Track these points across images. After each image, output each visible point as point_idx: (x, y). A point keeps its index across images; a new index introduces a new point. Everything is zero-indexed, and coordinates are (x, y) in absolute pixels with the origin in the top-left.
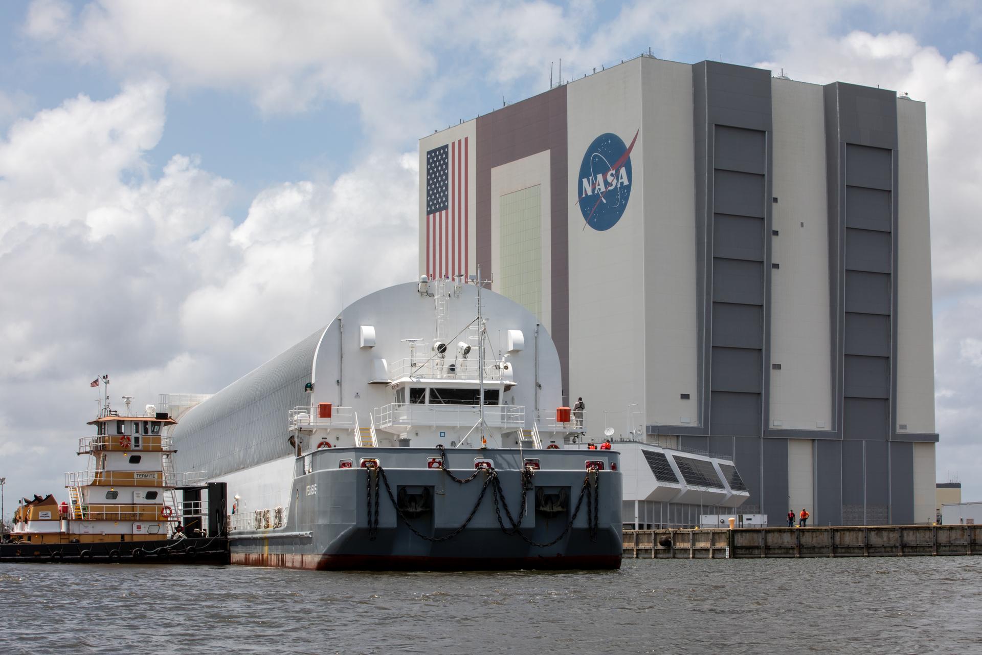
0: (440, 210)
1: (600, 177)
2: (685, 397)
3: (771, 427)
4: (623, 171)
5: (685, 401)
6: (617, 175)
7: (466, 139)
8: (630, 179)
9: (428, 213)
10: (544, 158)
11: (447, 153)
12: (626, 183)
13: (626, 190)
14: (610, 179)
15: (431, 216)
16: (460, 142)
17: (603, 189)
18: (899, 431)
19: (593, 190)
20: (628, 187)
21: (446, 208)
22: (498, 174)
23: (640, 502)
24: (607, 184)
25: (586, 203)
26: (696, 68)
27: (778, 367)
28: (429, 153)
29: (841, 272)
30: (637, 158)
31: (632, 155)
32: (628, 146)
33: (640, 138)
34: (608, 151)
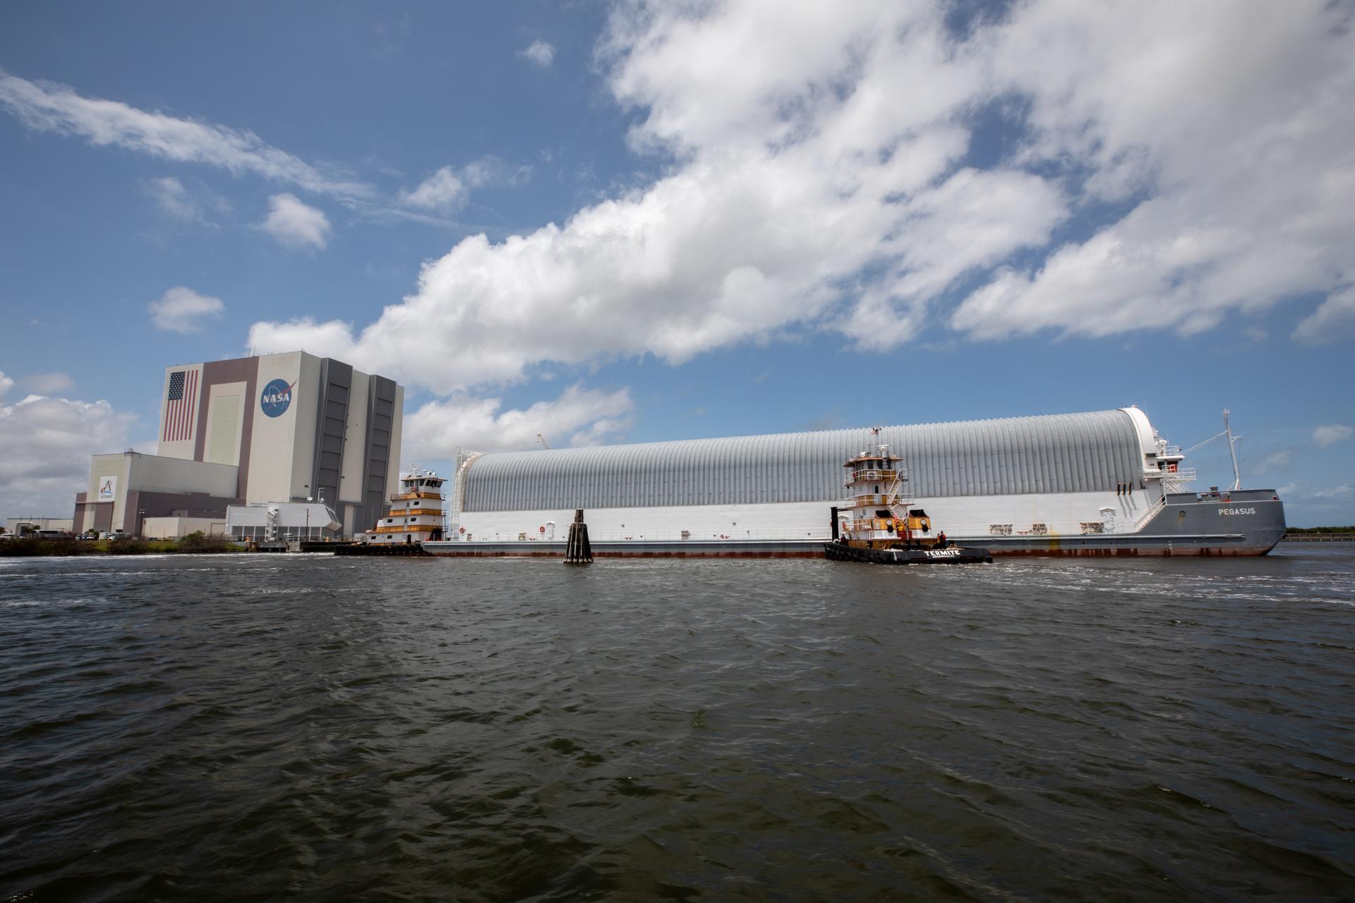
0: (177, 399)
1: (274, 396)
2: (306, 486)
3: (339, 500)
4: (287, 395)
5: (306, 488)
6: (283, 396)
7: (197, 371)
8: (290, 399)
9: (169, 400)
10: (242, 384)
11: (184, 376)
12: (288, 399)
13: (287, 404)
14: (279, 397)
15: (171, 401)
16: (193, 372)
17: (275, 401)
19: (270, 401)
20: (289, 402)
21: (181, 399)
22: (214, 388)
23: (323, 528)
24: (277, 398)
25: (265, 405)
26: (323, 360)
28: (173, 374)
29: (370, 444)
30: (295, 391)
31: (292, 389)
32: (290, 385)
33: (297, 384)
34: (279, 386)
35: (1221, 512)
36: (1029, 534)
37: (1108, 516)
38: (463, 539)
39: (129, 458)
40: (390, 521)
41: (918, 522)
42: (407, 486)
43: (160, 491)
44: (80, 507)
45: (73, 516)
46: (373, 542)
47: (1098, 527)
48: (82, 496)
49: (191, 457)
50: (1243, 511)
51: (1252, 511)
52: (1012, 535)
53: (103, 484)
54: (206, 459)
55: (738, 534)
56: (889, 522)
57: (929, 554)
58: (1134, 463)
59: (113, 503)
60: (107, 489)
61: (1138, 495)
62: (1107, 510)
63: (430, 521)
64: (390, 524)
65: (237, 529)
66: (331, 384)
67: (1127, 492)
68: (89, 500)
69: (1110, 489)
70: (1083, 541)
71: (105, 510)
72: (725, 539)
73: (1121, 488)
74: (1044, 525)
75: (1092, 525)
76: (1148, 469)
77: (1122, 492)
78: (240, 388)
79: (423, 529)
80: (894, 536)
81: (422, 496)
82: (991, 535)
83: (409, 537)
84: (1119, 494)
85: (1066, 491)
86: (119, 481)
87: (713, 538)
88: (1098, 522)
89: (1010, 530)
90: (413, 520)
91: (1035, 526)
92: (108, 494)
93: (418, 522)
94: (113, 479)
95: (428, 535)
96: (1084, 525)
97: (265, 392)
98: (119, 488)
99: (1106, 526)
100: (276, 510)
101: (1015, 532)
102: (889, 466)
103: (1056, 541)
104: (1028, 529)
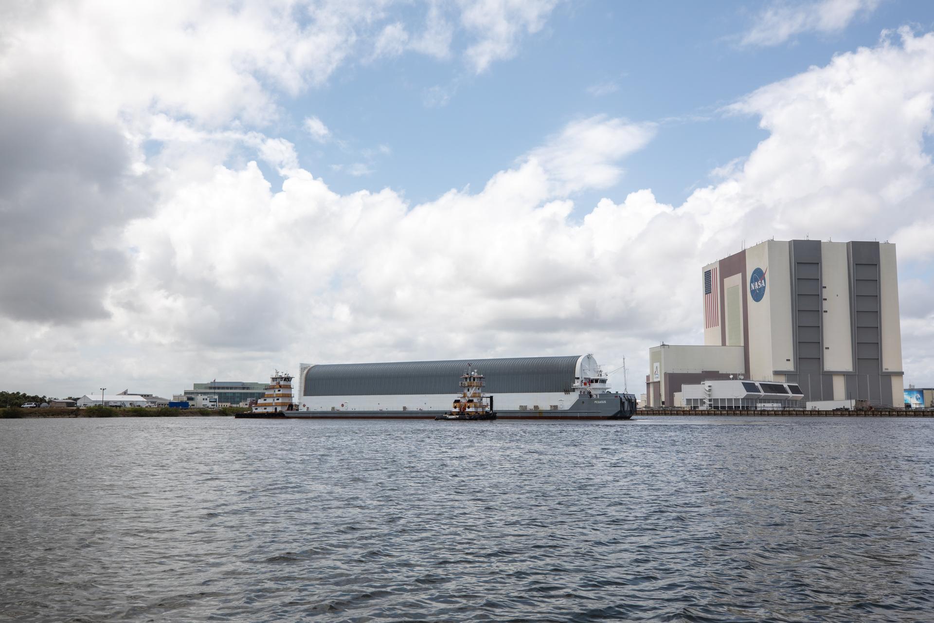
0: (709, 293)
1: (756, 283)
2: (788, 360)
3: (825, 370)
4: (763, 281)
5: (788, 362)
6: (761, 283)
7: (716, 269)
8: (765, 284)
9: (706, 294)
10: (740, 275)
11: (710, 273)
13: (764, 289)
14: (759, 284)
16: (714, 269)
17: (757, 288)
18: (884, 370)
19: (754, 288)
20: (765, 287)
21: (711, 292)
23: (742, 399)
24: (758, 286)
25: (753, 292)
27: (828, 348)
28: (705, 273)
29: (854, 312)
30: (767, 276)
32: (764, 272)
33: (768, 270)
34: (759, 275)
35: (595, 402)
36: (533, 410)
37: (561, 403)
38: (305, 409)
39: (663, 349)
40: (265, 400)
42: (273, 381)
43: (685, 372)
44: (648, 384)
46: (256, 411)
47: (556, 407)
48: (648, 378)
50: (602, 402)
51: (605, 402)
53: (655, 369)
54: (727, 343)
55: (426, 408)
58: (572, 381)
59: (659, 382)
60: (657, 372)
61: (571, 394)
62: (561, 400)
63: (286, 400)
64: (265, 402)
65: (688, 401)
66: (798, 263)
67: (568, 393)
68: (651, 381)
69: (563, 392)
70: (550, 413)
71: (657, 386)
72: (421, 410)
73: (566, 391)
74: (538, 406)
75: (554, 406)
76: (576, 384)
78: (738, 278)
79: (283, 405)
81: (282, 386)
82: (519, 410)
83: (276, 409)
84: (565, 394)
85: (548, 392)
86: (660, 366)
87: (416, 410)
88: (556, 405)
89: (526, 408)
90: (278, 399)
91: (535, 406)
92: (658, 375)
93: (280, 401)
94: (658, 365)
95: (286, 408)
96: (551, 406)
97: (752, 282)
98: (660, 372)
99: (559, 407)
100: (709, 386)
101: (528, 409)
102: (474, 380)
103: (541, 412)
104: (532, 408)
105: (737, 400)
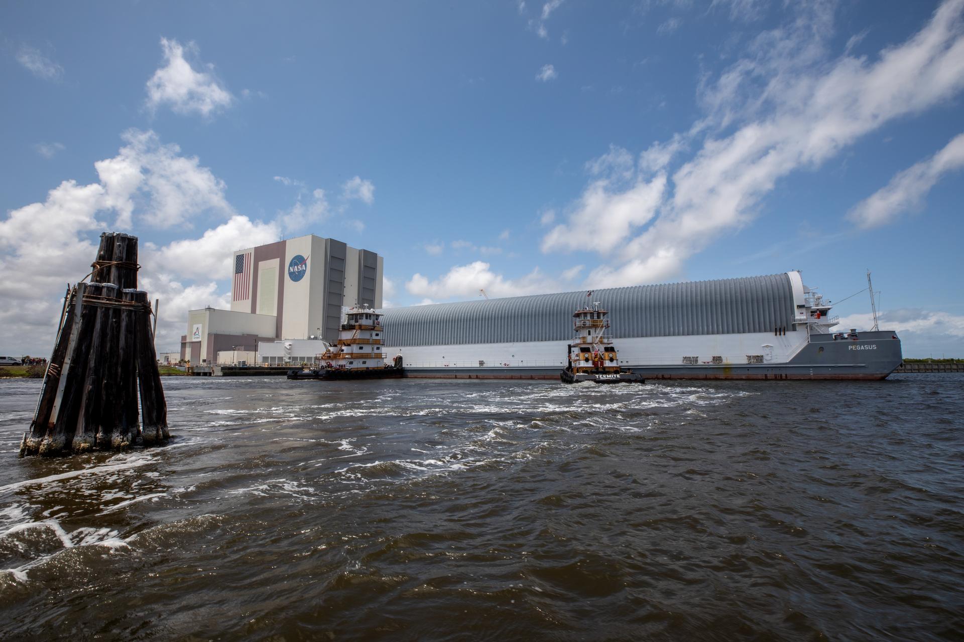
0: (240, 273)
1: (296, 267)
2: (318, 329)
4: (304, 266)
6: (302, 267)
7: (251, 253)
8: (306, 268)
9: (235, 273)
11: (243, 256)
13: (304, 271)
15: (237, 274)
16: (248, 254)
17: (296, 270)
19: (293, 270)
20: (305, 270)
21: (242, 272)
22: (261, 264)
24: (298, 269)
25: (291, 274)
26: (326, 240)
28: (237, 256)
30: (309, 262)
32: (306, 258)
33: (310, 257)
34: (299, 260)
35: (850, 347)
36: (711, 363)
37: (767, 351)
39: (208, 312)
41: (607, 355)
43: (227, 333)
44: (184, 345)
45: (180, 351)
47: (759, 358)
48: (184, 338)
49: (249, 311)
50: (867, 347)
51: (874, 347)
52: (698, 364)
53: (194, 330)
54: (258, 312)
55: (515, 363)
56: (587, 355)
57: (599, 377)
58: (789, 311)
59: (200, 342)
60: (197, 333)
61: (790, 334)
62: (767, 346)
65: (265, 359)
66: (332, 257)
67: (782, 333)
68: (188, 340)
69: (771, 331)
70: (748, 369)
71: (196, 346)
72: (507, 366)
73: (778, 329)
74: (720, 357)
75: (754, 357)
76: (799, 316)
77: (778, 333)
78: (276, 262)
80: (590, 364)
82: (683, 364)
84: (776, 335)
85: (739, 332)
86: (203, 327)
87: (500, 366)
88: (759, 355)
89: (697, 361)
91: (714, 357)
92: (197, 336)
94: (200, 326)
96: (749, 357)
97: (291, 265)
98: (203, 332)
99: (766, 357)
100: (290, 345)
101: (700, 362)
102: (599, 317)
103: (729, 368)
104: (710, 359)
105: (309, 359)
